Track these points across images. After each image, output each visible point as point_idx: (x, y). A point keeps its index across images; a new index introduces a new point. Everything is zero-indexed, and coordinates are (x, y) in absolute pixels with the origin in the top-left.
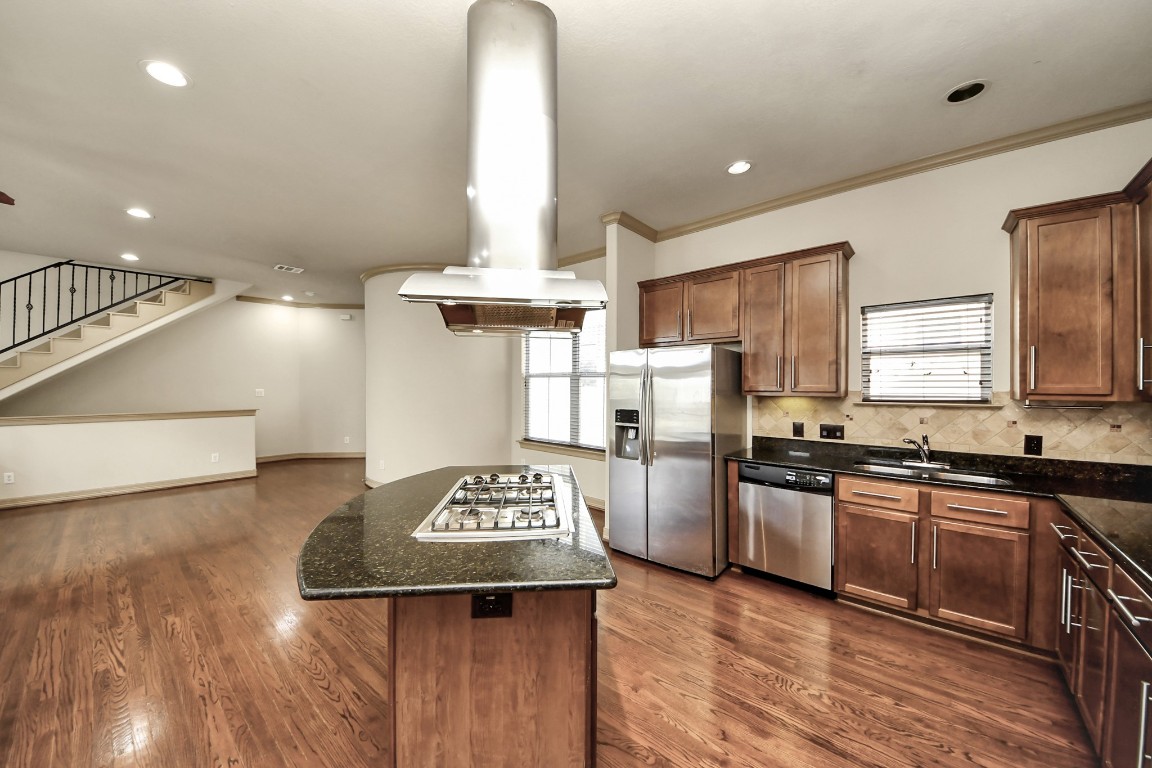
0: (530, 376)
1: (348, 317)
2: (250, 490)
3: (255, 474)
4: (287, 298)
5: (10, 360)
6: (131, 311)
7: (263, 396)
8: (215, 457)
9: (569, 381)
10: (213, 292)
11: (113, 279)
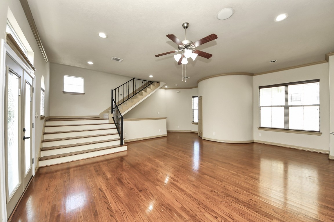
0: (261, 107)
1: (179, 92)
2: (165, 139)
3: (166, 135)
4: (166, 87)
5: (125, 105)
6: (146, 91)
7: (159, 114)
8: (160, 130)
9: (283, 108)
10: (159, 86)
11: (142, 82)
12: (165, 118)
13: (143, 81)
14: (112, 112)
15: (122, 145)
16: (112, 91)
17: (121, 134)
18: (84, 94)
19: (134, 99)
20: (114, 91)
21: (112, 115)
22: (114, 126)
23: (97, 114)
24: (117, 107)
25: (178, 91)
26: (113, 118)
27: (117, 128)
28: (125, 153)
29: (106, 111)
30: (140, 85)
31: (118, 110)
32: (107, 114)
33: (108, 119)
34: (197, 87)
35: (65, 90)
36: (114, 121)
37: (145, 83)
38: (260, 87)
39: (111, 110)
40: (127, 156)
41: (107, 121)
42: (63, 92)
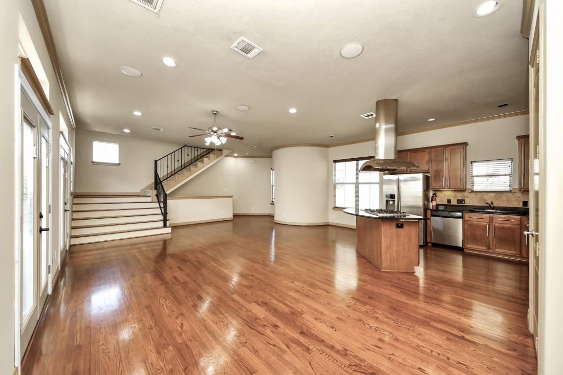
0: (335, 184)
1: (254, 161)
2: (230, 224)
3: (232, 219)
4: (236, 155)
5: (174, 178)
6: (203, 161)
7: (226, 191)
8: (222, 212)
9: (354, 185)
10: (222, 154)
11: (197, 150)
12: (231, 197)
13: (199, 149)
14: (156, 189)
15: (165, 226)
16: (156, 162)
17: (165, 214)
18: (119, 164)
19: (185, 172)
20: (158, 162)
21: (155, 192)
22: (157, 205)
23: (137, 190)
24: (161, 182)
25: (252, 160)
26: (157, 195)
27: (160, 207)
28: (169, 236)
29: (149, 187)
30: (194, 154)
31: (162, 186)
32: (149, 191)
33: (150, 197)
34: (271, 157)
35: (94, 160)
36: (158, 199)
37: (202, 152)
38: (335, 161)
39: (154, 186)
40: (171, 239)
41: (149, 199)
42: (93, 162)
